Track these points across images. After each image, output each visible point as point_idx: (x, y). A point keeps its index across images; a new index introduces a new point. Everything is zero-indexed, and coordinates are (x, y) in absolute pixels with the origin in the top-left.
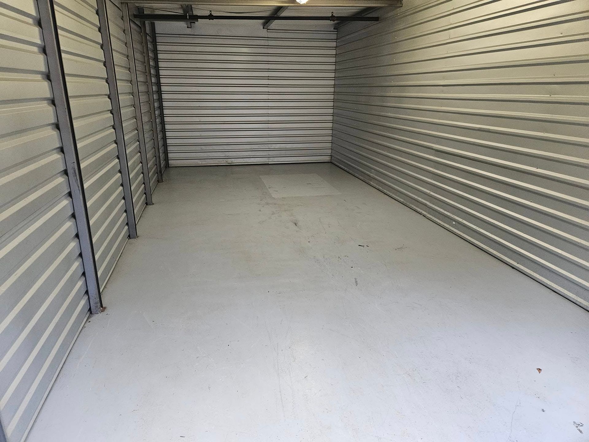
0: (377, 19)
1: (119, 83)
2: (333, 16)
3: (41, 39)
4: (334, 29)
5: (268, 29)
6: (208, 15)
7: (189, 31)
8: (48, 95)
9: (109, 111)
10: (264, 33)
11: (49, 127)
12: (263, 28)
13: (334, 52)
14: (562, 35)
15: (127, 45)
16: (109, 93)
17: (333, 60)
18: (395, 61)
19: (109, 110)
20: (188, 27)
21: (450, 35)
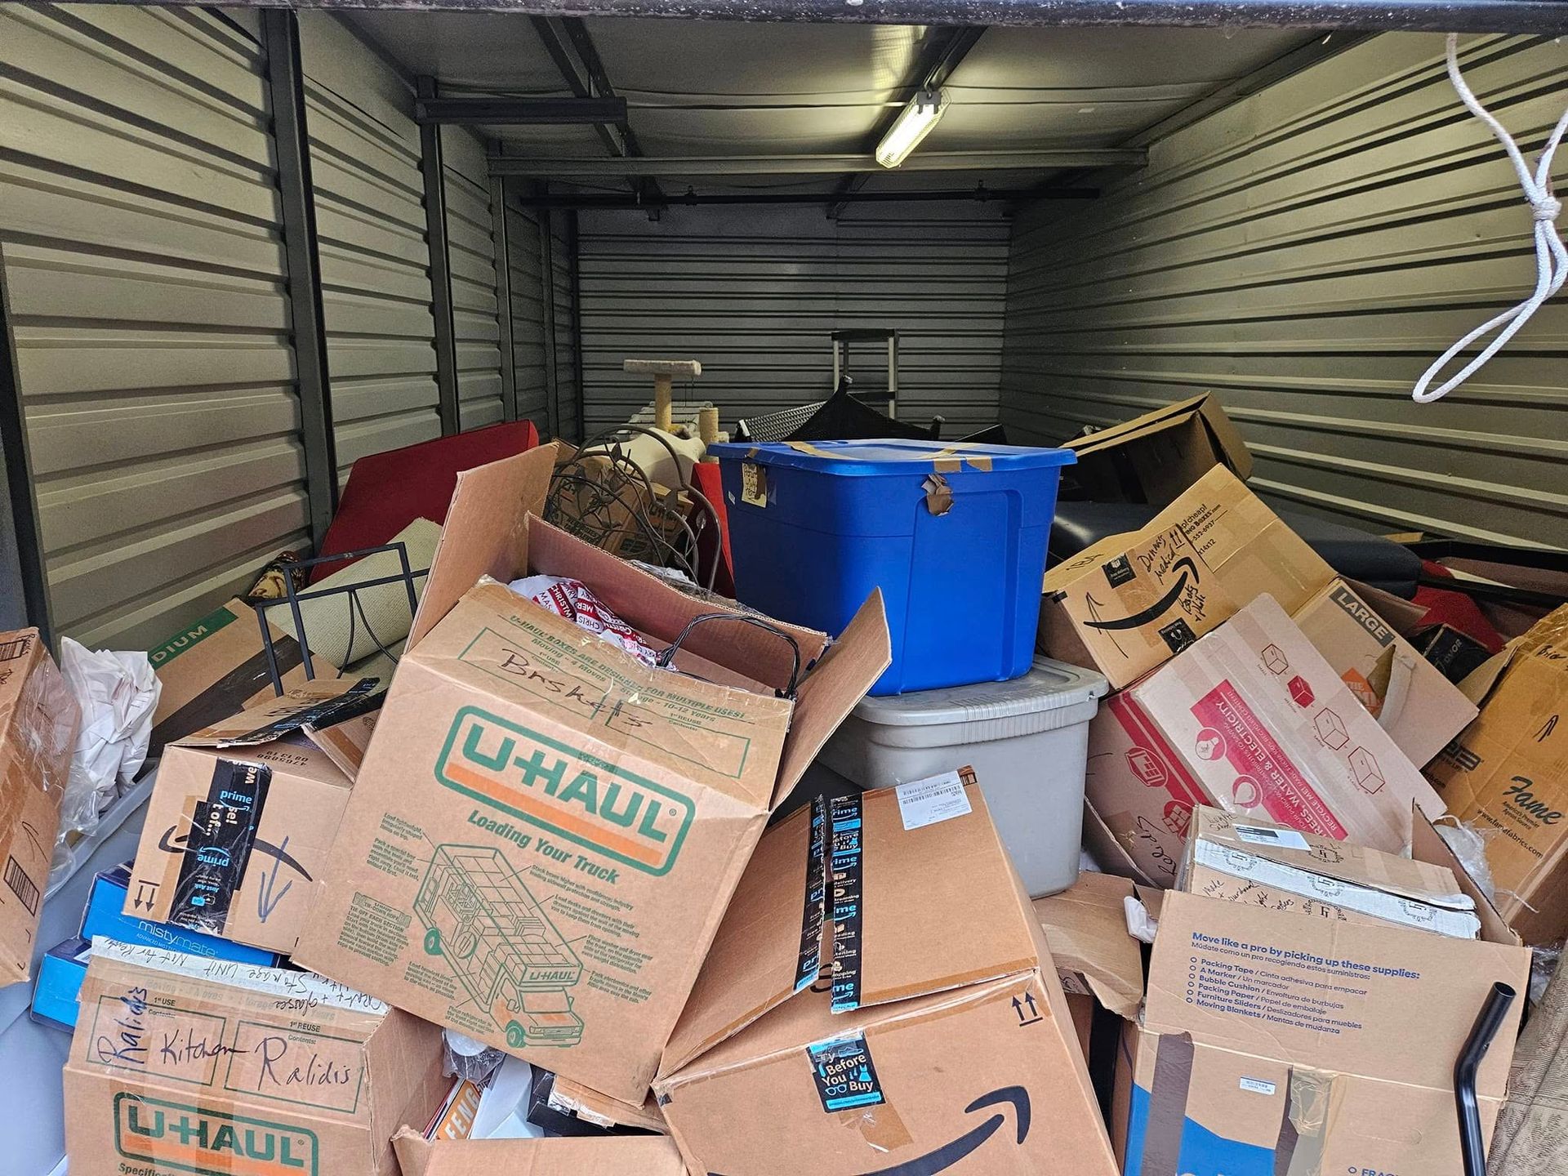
0: (1094, 194)
1: (459, 348)
2: (981, 190)
3: (281, 267)
4: (1004, 215)
5: (839, 220)
6: (682, 195)
7: (655, 227)
8: (286, 374)
9: (434, 410)
10: (827, 228)
11: (283, 439)
12: (828, 218)
13: (1003, 271)
14: (1478, 239)
15: (496, 266)
16: (436, 370)
17: (1002, 289)
18: (1132, 294)
19: (432, 406)
20: (650, 219)
21: (1245, 235)
